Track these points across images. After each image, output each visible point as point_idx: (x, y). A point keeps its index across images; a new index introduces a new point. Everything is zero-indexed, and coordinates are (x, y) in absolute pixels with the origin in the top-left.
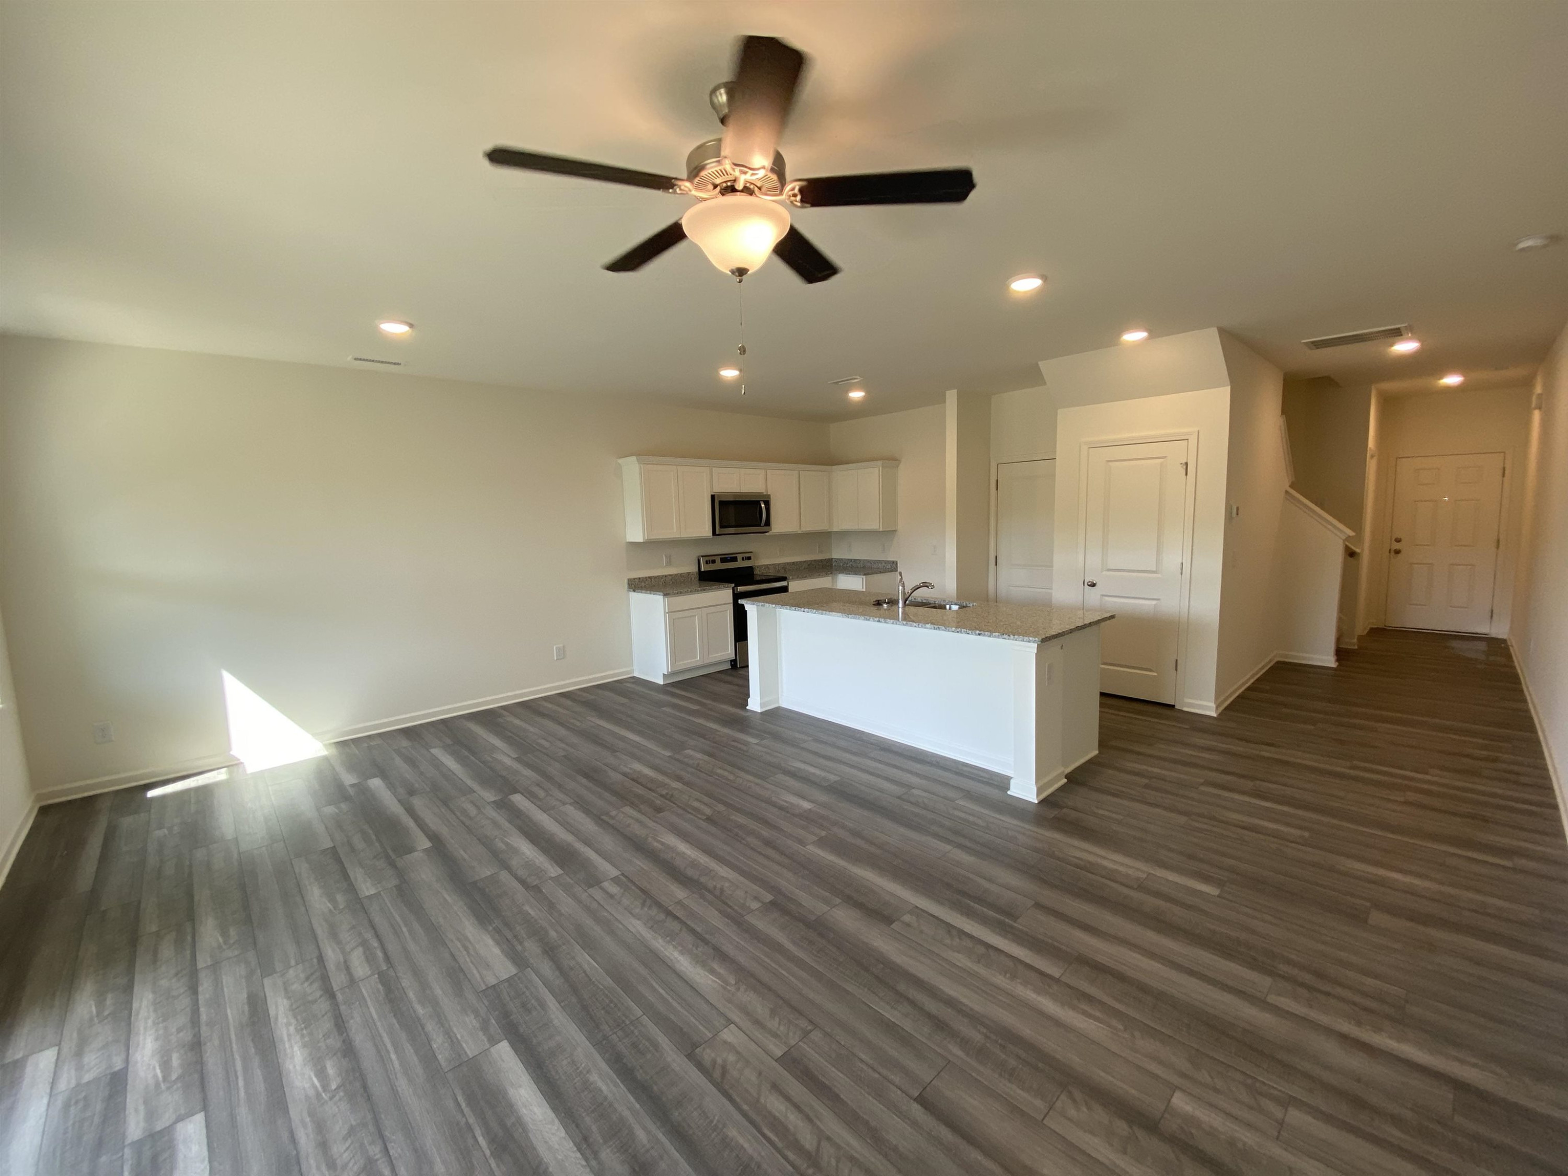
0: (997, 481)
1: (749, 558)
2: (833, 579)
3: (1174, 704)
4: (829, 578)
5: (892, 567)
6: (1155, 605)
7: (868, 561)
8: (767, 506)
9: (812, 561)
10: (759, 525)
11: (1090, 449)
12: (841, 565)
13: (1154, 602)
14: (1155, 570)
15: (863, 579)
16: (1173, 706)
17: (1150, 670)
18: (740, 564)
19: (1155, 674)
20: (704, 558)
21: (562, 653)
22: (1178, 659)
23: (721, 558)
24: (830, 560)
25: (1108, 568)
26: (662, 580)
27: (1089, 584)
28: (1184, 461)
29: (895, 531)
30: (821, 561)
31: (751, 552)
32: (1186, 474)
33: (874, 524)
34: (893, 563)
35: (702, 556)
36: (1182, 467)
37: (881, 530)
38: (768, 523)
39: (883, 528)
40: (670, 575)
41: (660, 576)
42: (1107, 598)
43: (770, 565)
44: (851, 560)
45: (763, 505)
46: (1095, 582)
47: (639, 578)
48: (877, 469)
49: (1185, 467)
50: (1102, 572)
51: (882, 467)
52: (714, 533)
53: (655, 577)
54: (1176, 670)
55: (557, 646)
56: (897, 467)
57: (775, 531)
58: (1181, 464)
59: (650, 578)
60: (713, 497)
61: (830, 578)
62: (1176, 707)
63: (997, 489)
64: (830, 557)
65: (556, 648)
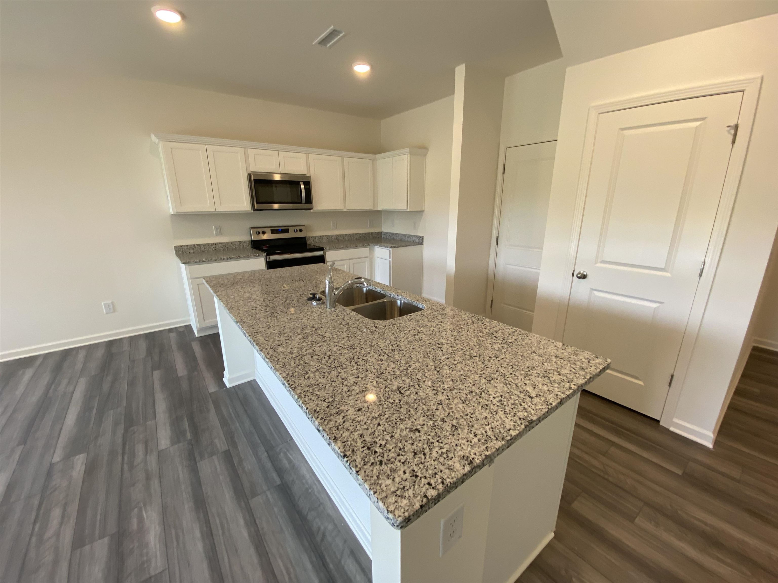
0: (504, 165)
1: (301, 230)
2: (370, 249)
3: (658, 419)
4: (366, 248)
5: (419, 241)
6: (655, 308)
7: (404, 235)
8: (308, 187)
9: (363, 233)
10: (300, 203)
11: (601, 115)
12: (387, 237)
13: (655, 305)
14: (663, 267)
15: (390, 250)
16: (658, 421)
17: (637, 378)
18: (291, 235)
19: (641, 383)
20: (253, 229)
21: (112, 308)
22: (675, 374)
23: (271, 230)
24: (380, 234)
25: (603, 260)
26: (212, 247)
27: (579, 276)
28: (733, 124)
29: (422, 212)
30: (372, 233)
31: (304, 226)
32: (734, 142)
33: (402, 205)
34: (420, 238)
35: (252, 228)
36: (729, 132)
37: (408, 210)
38: (309, 200)
39: (410, 208)
40: (220, 243)
41: (210, 244)
42: (597, 293)
43: (323, 236)
44: (393, 234)
45: (302, 186)
46: (585, 274)
47: (187, 246)
48: (406, 156)
49: (733, 132)
50: (596, 263)
51: (410, 154)
52: (254, 209)
53: (204, 245)
54: (670, 385)
55: (105, 302)
56: (426, 155)
57: (319, 209)
58: (728, 127)
59: (199, 245)
60: (250, 176)
61: (369, 248)
62: (661, 423)
63: (504, 173)
64: (380, 231)
65: (104, 304)
